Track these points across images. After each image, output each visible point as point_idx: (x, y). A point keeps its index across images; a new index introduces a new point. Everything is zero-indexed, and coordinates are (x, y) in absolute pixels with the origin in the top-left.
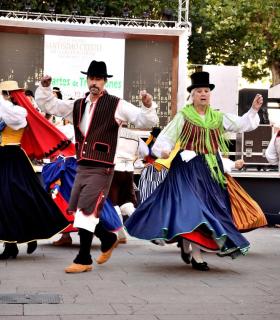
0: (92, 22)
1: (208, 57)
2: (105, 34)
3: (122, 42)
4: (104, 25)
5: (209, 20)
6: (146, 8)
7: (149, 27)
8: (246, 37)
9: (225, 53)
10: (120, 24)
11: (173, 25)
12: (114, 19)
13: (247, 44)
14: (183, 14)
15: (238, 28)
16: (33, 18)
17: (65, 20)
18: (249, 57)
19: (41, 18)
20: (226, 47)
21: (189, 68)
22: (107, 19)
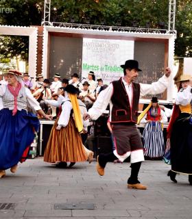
0: (113, 30)
1: (187, 52)
2: (121, 38)
3: (132, 43)
4: (121, 32)
5: (188, 29)
6: (148, 21)
7: (149, 33)
10: (131, 31)
11: (165, 32)
12: (128, 28)
14: (172, 25)
16: (76, 27)
17: (96, 28)
19: (81, 27)
21: (175, 59)
22: (123, 28)
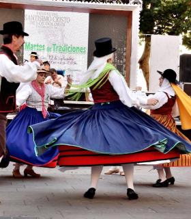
1: (156, 28)
2: (73, 9)
3: (87, 15)
4: (72, 2)
7: (108, 4)
8: (186, 12)
9: (169, 25)
11: (128, 2)
13: (186, 18)
15: (180, 5)
18: (188, 29)
20: (170, 20)
21: (140, 37)
